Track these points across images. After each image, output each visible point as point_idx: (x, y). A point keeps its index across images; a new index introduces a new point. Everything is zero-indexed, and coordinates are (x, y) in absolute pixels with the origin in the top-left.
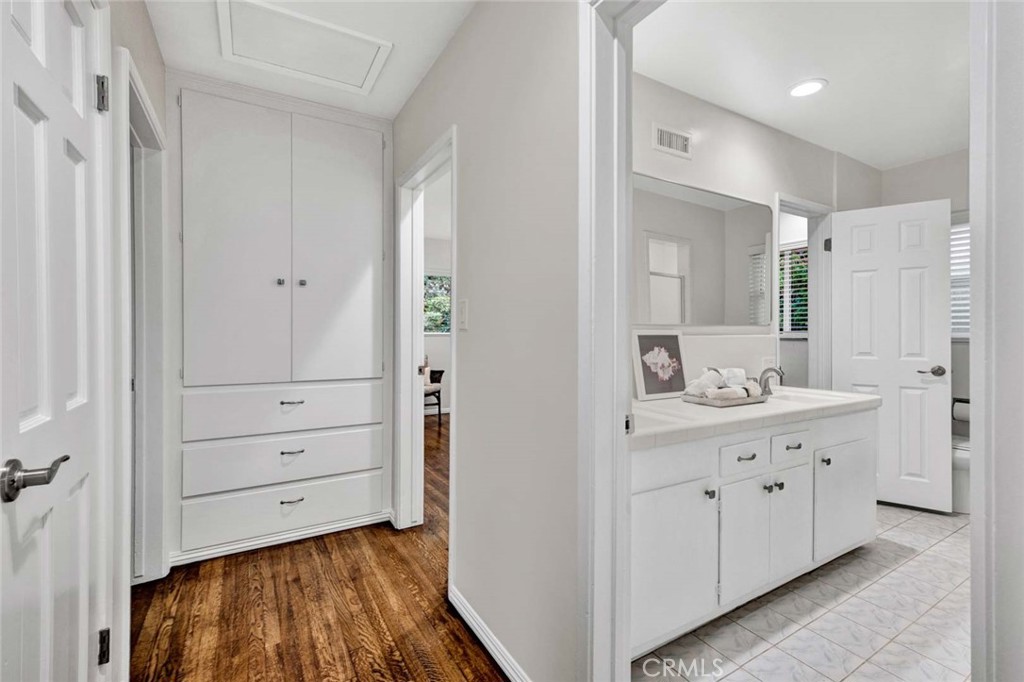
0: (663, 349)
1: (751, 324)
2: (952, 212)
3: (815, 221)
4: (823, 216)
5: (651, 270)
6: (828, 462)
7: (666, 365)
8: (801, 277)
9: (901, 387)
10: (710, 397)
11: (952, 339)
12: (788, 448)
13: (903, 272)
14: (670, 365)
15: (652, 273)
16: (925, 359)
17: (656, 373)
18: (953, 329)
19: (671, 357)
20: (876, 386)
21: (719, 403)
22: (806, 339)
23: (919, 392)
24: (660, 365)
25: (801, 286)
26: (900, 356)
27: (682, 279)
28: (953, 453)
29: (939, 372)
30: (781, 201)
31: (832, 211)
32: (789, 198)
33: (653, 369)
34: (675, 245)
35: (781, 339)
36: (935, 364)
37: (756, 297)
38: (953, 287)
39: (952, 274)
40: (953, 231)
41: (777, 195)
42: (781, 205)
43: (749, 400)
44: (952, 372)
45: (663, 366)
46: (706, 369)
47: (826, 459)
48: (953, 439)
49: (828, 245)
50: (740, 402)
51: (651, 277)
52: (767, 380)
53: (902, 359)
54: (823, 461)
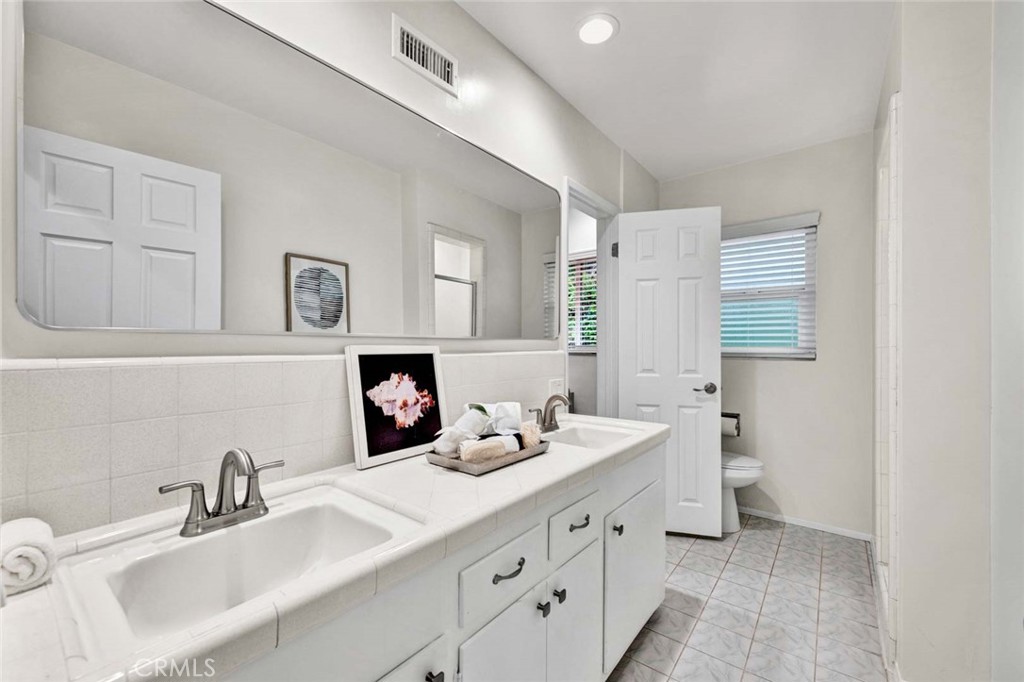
0: (406, 377)
1: (546, 338)
2: (723, 227)
3: (604, 221)
4: (611, 217)
5: (437, 273)
6: (620, 530)
7: (411, 401)
8: (590, 293)
9: (680, 407)
10: (463, 457)
11: (722, 353)
12: (572, 528)
13: (681, 282)
14: (418, 401)
15: (437, 276)
16: (700, 376)
17: (392, 418)
18: (722, 344)
19: (419, 388)
20: (658, 406)
21: (477, 468)
22: (595, 354)
23: (694, 411)
24: (399, 403)
25: (591, 303)
26: (678, 373)
27: (474, 285)
28: (723, 474)
29: (711, 389)
30: (570, 188)
31: (619, 211)
32: (579, 186)
33: (387, 411)
34: (468, 245)
35: (570, 354)
36: (707, 382)
37: (549, 309)
38: (722, 302)
39: (722, 288)
40: (722, 245)
41: (566, 178)
42: (570, 194)
43: (524, 453)
44: (722, 389)
45: (405, 404)
46: (467, 406)
47: (618, 526)
48: (723, 455)
49: (615, 251)
50: (510, 459)
51: (437, 280)
52: (553, 412)
53: (681, 375)
54: (615, 529)
